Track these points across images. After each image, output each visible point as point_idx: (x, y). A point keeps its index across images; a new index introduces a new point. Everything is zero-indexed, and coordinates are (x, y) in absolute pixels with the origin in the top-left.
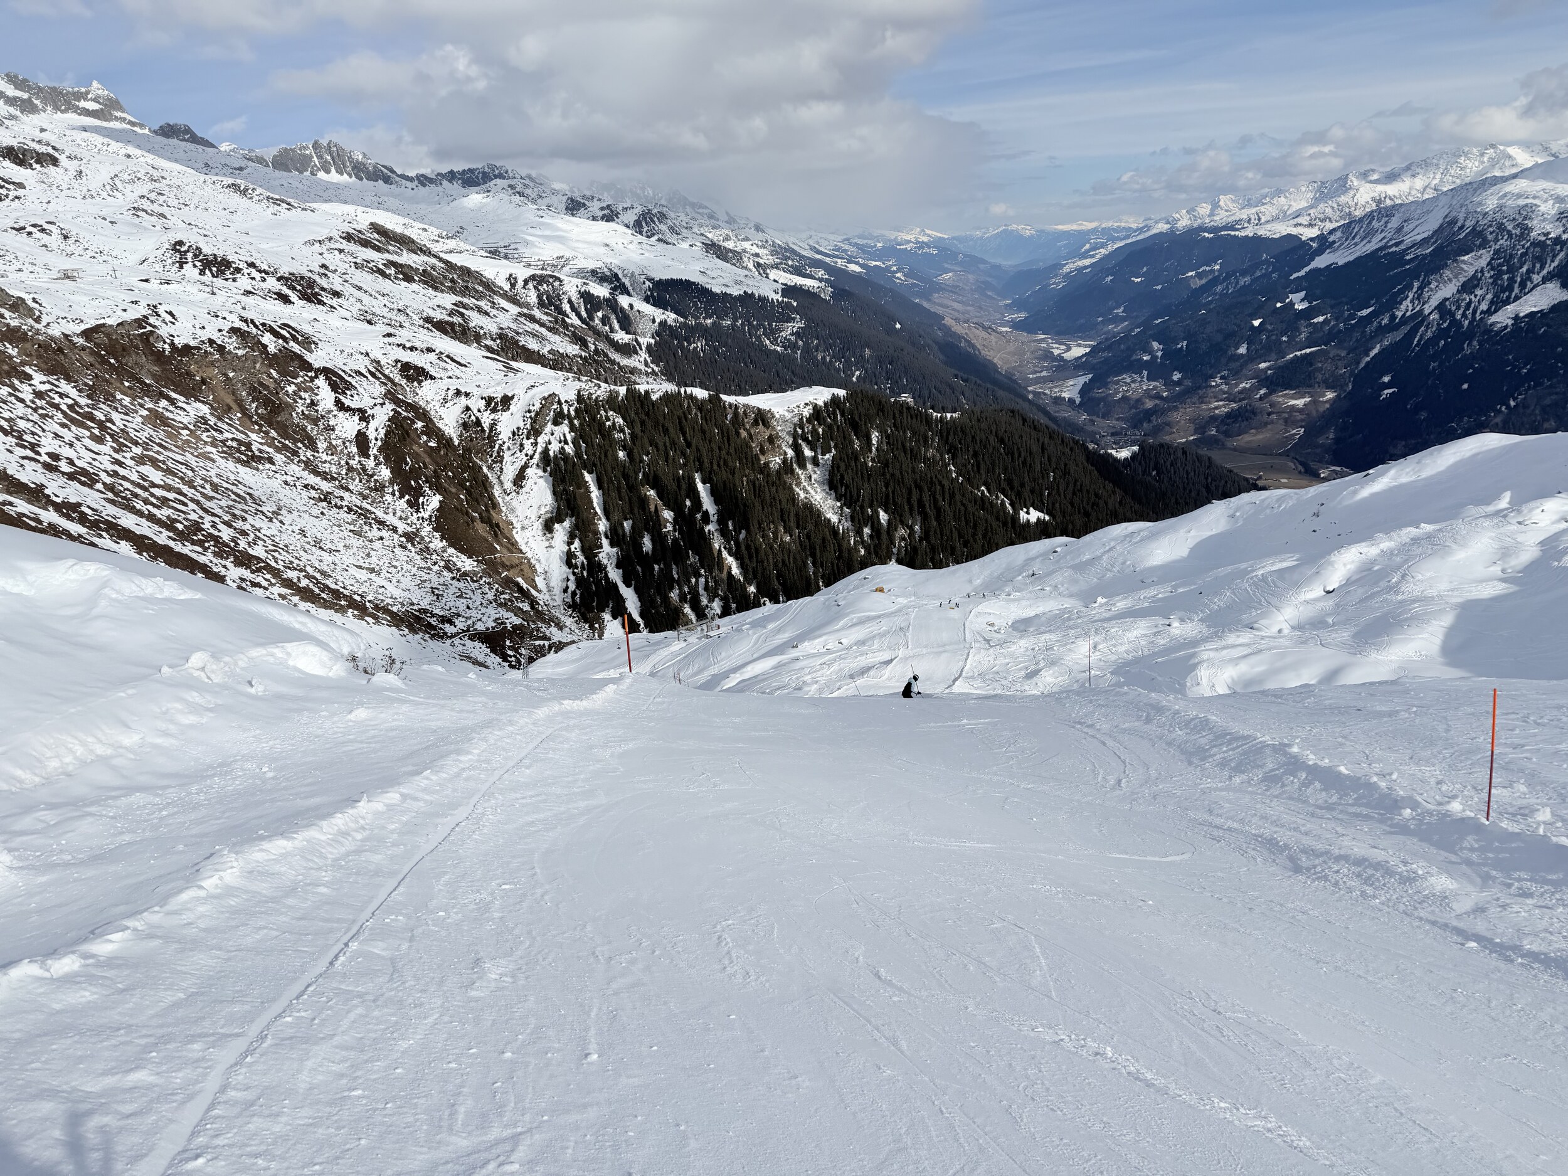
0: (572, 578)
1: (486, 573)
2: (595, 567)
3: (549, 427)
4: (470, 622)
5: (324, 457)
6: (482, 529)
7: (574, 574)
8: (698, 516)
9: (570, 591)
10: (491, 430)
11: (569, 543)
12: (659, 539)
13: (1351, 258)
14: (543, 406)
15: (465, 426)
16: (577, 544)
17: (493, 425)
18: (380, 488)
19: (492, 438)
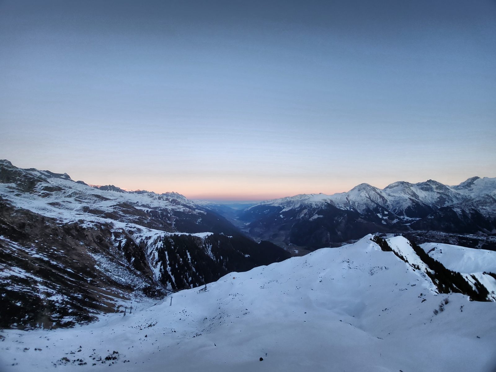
0: (161, 274)
1: (143, 275)
2: (166, 272)
3: (158, 242)
4: (139, 286)
5: (111, 251)
6: (142, 264)
7: (161, 273)
8: (187, 259)
9: (160, 277)
10: (146, 243)
11: (161, 266)
12: (179, 264)
13: (288, 210)
14: (157, 238)
15: (141, 242)
16: (162, 267)
17: (147, 242)
18: (122, 257)
19: (146, 244)
